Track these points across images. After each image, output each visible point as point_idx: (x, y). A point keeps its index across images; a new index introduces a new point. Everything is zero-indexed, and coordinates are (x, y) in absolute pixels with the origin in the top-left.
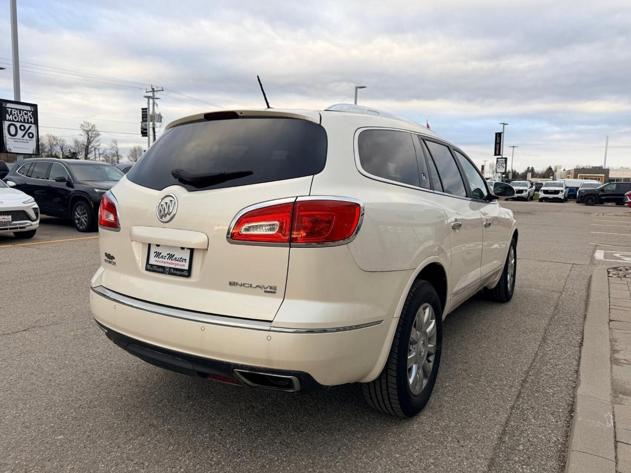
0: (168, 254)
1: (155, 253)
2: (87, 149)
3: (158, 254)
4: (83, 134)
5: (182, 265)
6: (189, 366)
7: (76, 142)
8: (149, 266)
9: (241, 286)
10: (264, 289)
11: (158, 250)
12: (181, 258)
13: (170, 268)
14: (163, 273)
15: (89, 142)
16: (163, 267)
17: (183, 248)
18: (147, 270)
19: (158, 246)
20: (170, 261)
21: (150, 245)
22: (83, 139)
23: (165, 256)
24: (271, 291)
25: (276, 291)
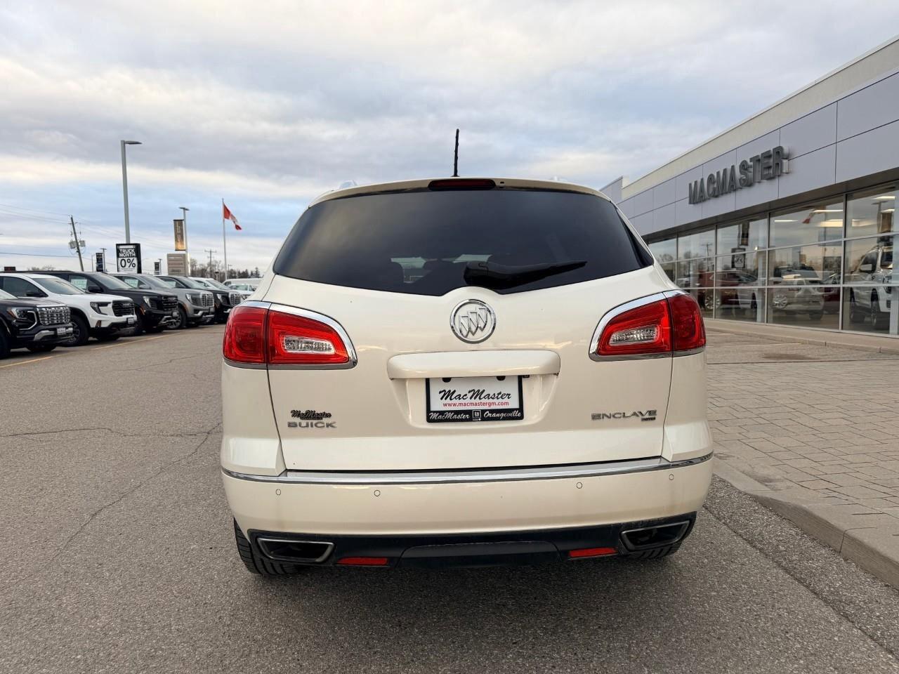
0: (470, 392)
1: (440, 392)
3: (447, 395)
5: (502, 404)
6: (549, 548)
8: (434, 416)
9: (609, 417)
10: (641, 417)
11: (448, 387)
12: (500, 393)
13: (483, 411)
14: (470, 420)
16: (469, 412)
17: (501, 378)
18: (429, 420)
19: (447, 380)
20: (477, 400)
21: (428, 381)
23: (466, 395)
24: (651, 417)
25: (656, 417)
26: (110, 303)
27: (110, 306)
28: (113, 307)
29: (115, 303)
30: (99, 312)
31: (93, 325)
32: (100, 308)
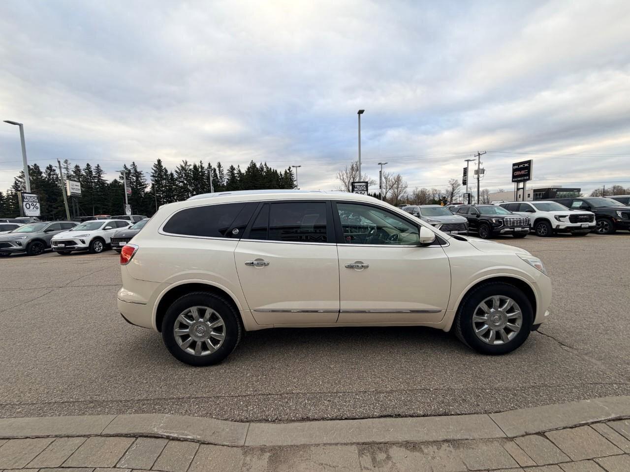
2: (452, 193)
4: (450, 186)
7: (447, 191)
15: (453, 190)
22: (450, 189)
26: (567, 216)
27: (568, 217)
28: (569, 218)
29: (571, 216)
30: (560, 221)
31: (554, 227)
32: (560, 218)
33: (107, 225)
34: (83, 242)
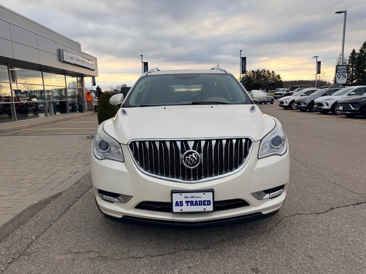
33: (353, 91)
34: (328, 105)
